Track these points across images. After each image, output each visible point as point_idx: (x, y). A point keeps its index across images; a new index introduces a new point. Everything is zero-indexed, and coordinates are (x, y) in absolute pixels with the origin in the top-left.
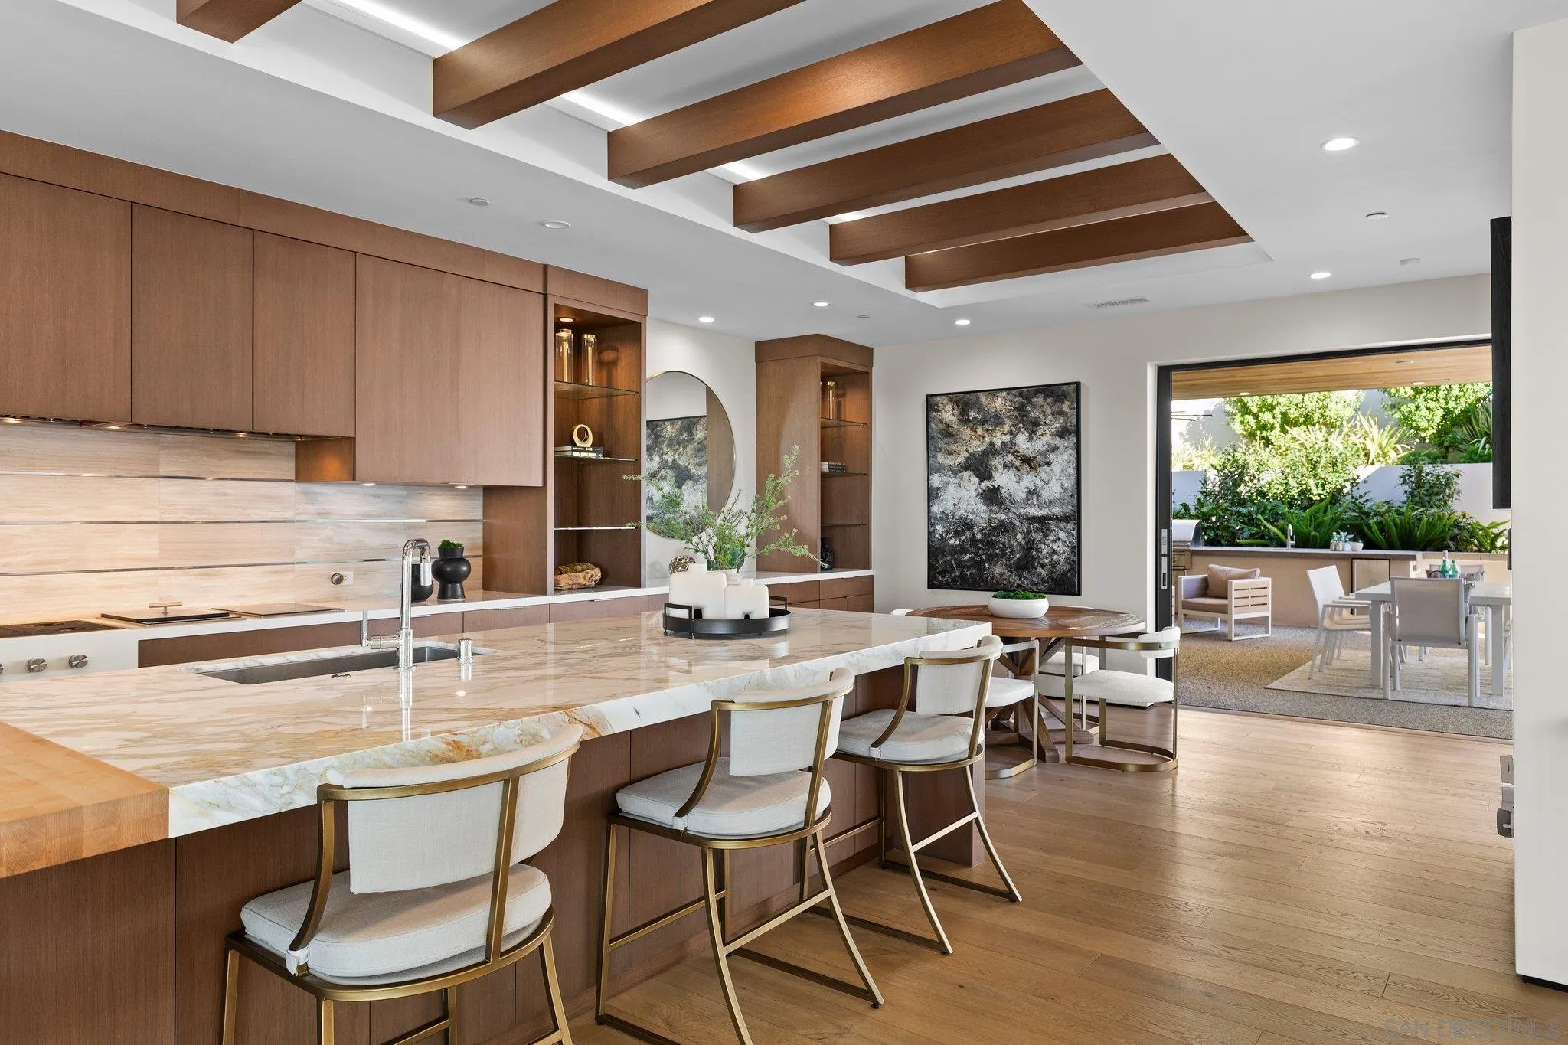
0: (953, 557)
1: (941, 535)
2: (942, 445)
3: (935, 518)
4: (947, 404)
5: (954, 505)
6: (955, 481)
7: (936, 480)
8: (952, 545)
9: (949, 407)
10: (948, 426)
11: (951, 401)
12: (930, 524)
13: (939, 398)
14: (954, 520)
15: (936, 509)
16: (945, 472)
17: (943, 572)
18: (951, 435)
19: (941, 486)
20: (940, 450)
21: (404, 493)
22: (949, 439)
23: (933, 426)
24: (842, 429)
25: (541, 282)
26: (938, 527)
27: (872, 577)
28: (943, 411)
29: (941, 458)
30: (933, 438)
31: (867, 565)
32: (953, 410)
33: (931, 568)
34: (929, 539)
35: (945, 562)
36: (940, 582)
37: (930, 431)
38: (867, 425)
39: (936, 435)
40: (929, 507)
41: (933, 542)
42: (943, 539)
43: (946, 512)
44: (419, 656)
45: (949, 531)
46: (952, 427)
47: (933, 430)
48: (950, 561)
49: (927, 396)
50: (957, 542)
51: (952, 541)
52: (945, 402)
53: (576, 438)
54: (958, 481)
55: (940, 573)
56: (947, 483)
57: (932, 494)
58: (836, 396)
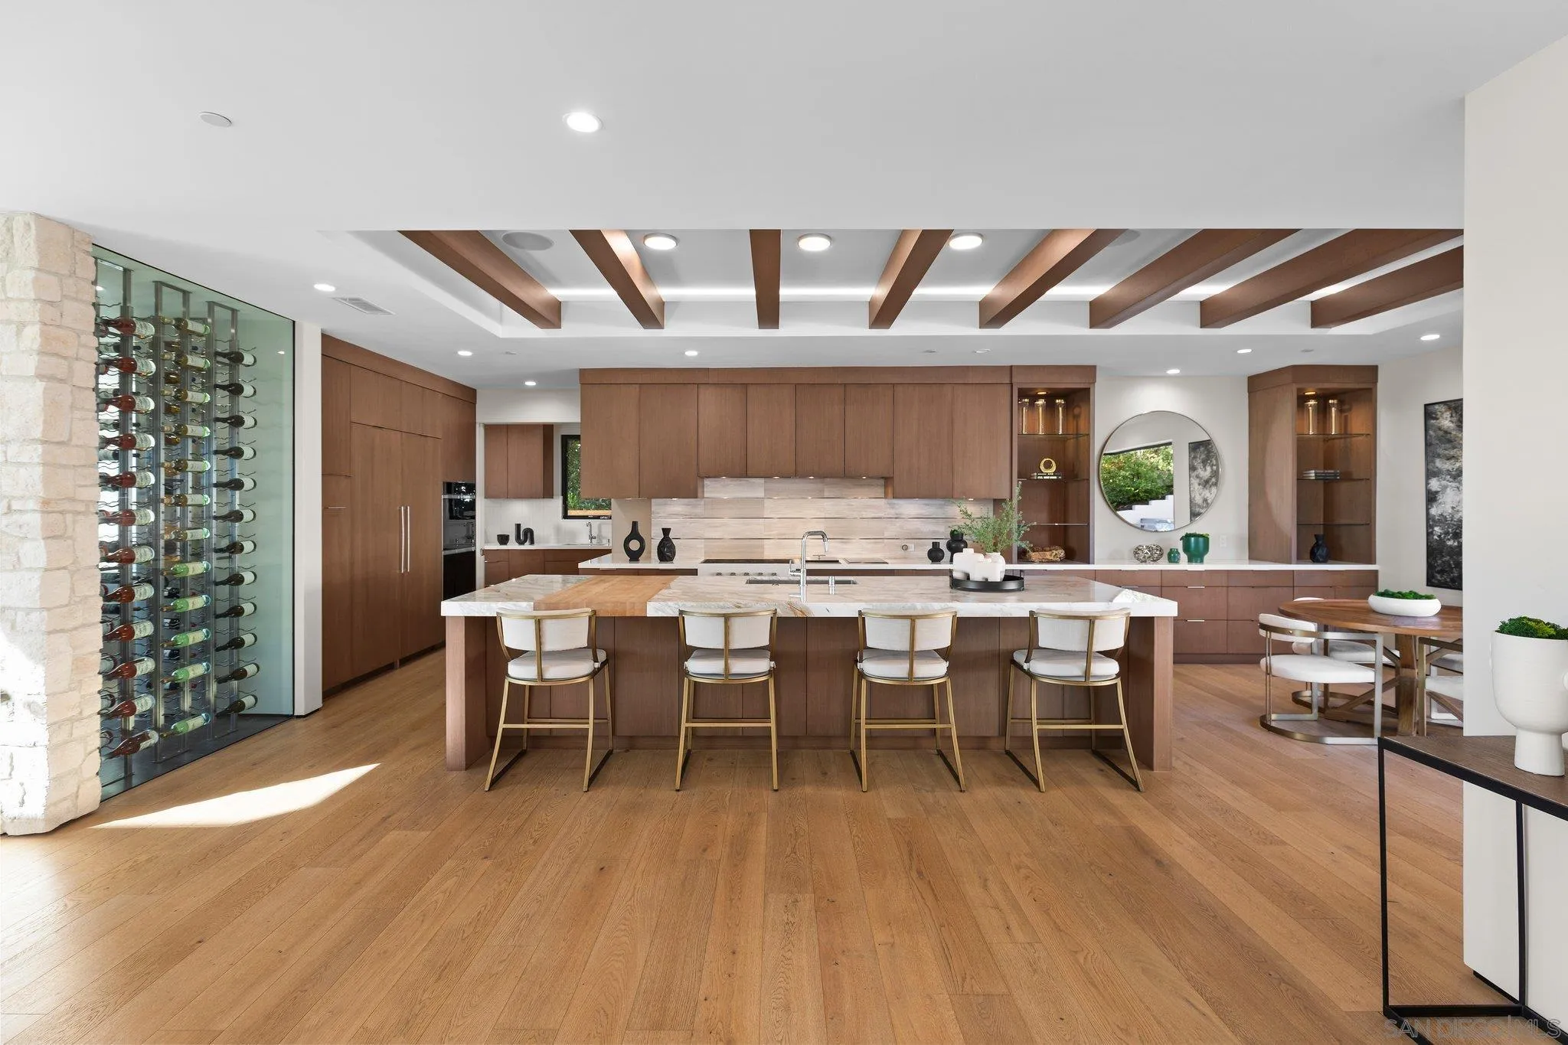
0: (1451, 557)
1: (1439, 536)
2: (1440, 451)
3: (1434, 520)
4: (1446, 411)
5: (1453, 508)
6: (1454, 484)
7: (1435, 484)
8: (1451, 547)
9: (1447, 414)
10: (1446, 432)
11: (1450, 408)
12: (1429, 526)
13: (1437, 407)
14: (1453, 522)
15: (1434, 511)
16: (1444, 476)
17: (1442, 572)
18: (1450, 441)
19: (1439, 490)
20: (1439, 456)
21: (943, 503)
22: (1447, 445)
23: (1431, 432)
24: (1348, 440)
25: (1009, 376)
26: (1436, 529)
27: (1376, 572)
28: (1441, 419)
29: (1439, 463)
30: (1431, 444)
31: (1371, 560)
32: (1452, 416)
33: (1430, 567)
34: (1427, 539)
35: (1443, 562)
36: (1439, 580)
37: (1428, 437)
38: (1372, 436)
39: (1435, 442)
40: (1428, 510)
41: (1431, 543)
42: (1441, 541)
43: (1445, 514)
44: (808, 582)
45: (1447, 533)
46: (1450, 433)
47: (1431, 436)
48: (1448, 561)
49: (1426, 406)
50: (1456, 544)
51: (1450, 543)
52: (1443, 410)
53: (1042, 468)
54: (1457, 484)
55: (1438, 572)
56: (1445, 488)
57: (1431, 498)
58: (1340, 411)
